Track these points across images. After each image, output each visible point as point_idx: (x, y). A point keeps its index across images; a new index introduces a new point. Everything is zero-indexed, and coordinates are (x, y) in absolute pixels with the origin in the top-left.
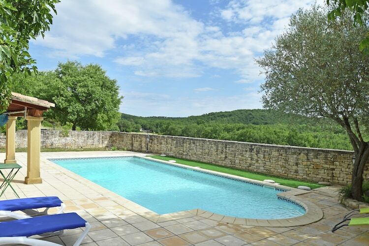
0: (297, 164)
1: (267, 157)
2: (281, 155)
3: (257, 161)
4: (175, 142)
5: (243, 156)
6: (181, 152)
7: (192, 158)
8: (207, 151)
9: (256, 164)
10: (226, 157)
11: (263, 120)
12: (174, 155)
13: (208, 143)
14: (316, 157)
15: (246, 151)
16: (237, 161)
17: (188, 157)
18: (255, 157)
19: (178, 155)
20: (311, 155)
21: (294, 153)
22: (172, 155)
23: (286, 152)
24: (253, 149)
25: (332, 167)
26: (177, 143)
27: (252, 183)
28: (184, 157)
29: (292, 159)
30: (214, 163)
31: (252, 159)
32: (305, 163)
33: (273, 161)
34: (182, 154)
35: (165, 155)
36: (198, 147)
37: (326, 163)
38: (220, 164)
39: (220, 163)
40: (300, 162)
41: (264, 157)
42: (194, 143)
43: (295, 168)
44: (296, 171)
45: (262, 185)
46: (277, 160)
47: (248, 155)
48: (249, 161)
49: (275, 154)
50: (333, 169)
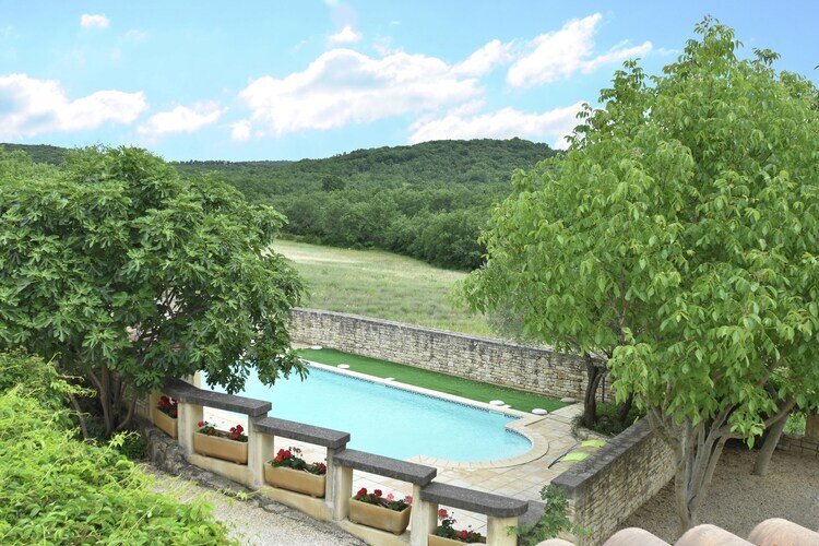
0: (536, 372)
1: (495, 359)
2: (516, 358)
3: (481, 365)
4: (338, 324)
5: (459, 356)
6: (350, 342)
7: (373, 355)
8: (399, 343)
9: (480, 370)
10: (432, 356)
11: (496, 168)
12: (337, 347)
13: (401, 332)
14: (560, 363)
15: (465, 349)
16: (451, 364)
17: (365, 353)
18: (478, 359)
19: (344, 348)
20: (554, 361)
21: (533, 357)
22: (332, 346)
23: (522, 354)
24: (475, 347)
25: (579, 377)
26: (342, 326)
27: (474, 407)
28: (357, 351)
29: (530, 365)
30: (412, 364)
31: (473, 361)
32: (546, 371)
33: (503, 365)
34: (352, 346)
35: (320, 347)
36: (383, 337)
37: (572, 372)
38: (422, 367)
39: (423, 365)
40: (540, 368)
41: (491, 360)
42: (375, 329)
43: (533, 376)
44: (536, 382)
45: (487, 410)
46: (510, 365)
47: (467, 354)
48: (469, 364)
49: (507, 356)
50: (581, 381)
